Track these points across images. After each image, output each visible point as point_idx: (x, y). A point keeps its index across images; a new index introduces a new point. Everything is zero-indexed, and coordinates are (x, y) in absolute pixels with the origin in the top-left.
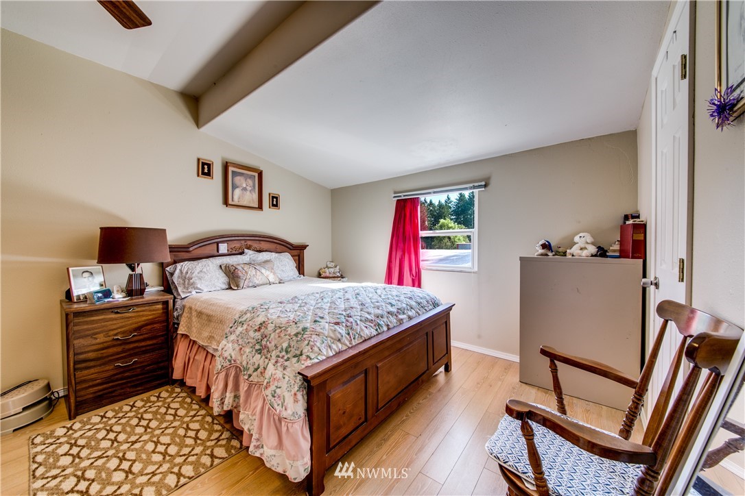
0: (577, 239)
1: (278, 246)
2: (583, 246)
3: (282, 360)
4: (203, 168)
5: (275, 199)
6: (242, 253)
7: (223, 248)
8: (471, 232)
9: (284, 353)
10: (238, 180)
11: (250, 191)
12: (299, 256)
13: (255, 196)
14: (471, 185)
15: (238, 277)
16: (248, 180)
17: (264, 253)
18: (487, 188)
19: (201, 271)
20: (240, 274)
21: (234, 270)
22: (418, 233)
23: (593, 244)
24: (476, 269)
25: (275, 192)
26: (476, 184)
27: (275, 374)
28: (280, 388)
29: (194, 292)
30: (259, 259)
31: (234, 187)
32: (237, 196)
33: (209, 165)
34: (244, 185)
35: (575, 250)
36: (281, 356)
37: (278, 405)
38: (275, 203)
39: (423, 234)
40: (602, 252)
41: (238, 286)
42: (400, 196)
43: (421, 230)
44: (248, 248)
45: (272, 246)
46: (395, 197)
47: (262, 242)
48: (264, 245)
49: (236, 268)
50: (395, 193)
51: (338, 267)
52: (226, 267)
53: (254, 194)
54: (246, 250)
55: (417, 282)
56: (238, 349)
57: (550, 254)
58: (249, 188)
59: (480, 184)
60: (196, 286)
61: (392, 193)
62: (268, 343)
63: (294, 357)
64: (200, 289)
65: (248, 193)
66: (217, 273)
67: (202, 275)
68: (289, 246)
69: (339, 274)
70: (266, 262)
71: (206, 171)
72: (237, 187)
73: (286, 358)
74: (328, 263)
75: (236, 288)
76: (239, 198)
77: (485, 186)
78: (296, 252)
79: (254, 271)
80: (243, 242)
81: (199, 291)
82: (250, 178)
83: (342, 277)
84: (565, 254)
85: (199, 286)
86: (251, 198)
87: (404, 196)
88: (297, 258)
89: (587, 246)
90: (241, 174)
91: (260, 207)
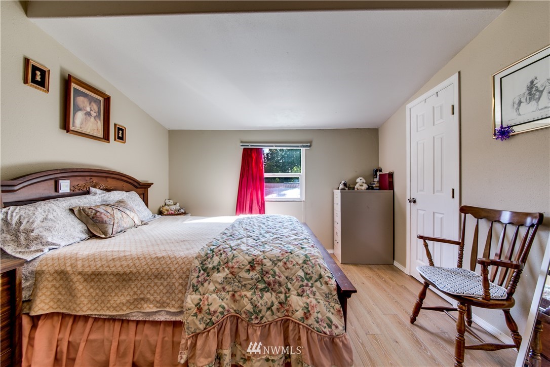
0: (358, 180)
1: (125, 184)
2: (361, 184)
3: (308, 288)
4: (34, 75)
5: (121, 132)
6: (88, 193)
7: (65, 186)
8: (299, 175)
9: (306, 281)
10: (81, 100)
11: (95, 117)
12: (144, 194)
13: (100, 124)
14: (301, 145)
15: (103, 222)
16: (93, 104)
17: (115, 192)
18: (312, 147)
19: (46, 219)
20: (105, 218)
21: (95, 214)
22: (263, 175)
23: (366, 183)
24: (303, 199)
25: (121, 123)
26: (304, 145)
27: (311, 303)
28: (319, 312)
29: (46, 250)
30: (111, 199)
31: (77, 109)
32: (78, 120)
33: (43, 73)
34: (88, 110)
35: (357, 186)
36: (304, 284)
37: (325, 328)
38: (120, 135)
39: (266, 175)
40: (370, 188)
41: (105, 233)
42: (248, 146)
43: (266, 172)
44: (94, 187)
45: (120, 184)
46: (241, 146)
47: (108, 179)
48: (111, 183)
49: (97, 211)
50: (242, 142)
51: (178, 204)
52: (79, 211)
53: (98, 121)
54: (92, 189)
55: (262, 210)
56: (228, 296)
57: (347, 189)
58: (94, 114)
59: (307, 145)
60: (44, 241)
61: (239, 142)
62: (277, 277)
63: (316, 281)
64: (54, 244)
65: (92, 119)
66: (70, 219)
67: (50, 224)
68: (135, 184)
69: (183, 211)
70: (121, 202)
71: (38, 78)
72: (80, 110)
73: (310, 285)
74: (167, 201)
75: (103, 236)
76: (82, 124)
77: (310, 146)
78: (141, 191)
79: (119, 213)
80: (88, 178)
81: (54, 247)
82: (95, 102)
83: (185, 213)
84: (354, 188)
85: (50, 240)
86: (95, 126)
87: (251, 146)
88: (142, 196)
89: (364, 184)
90: (86, 95)
91: (106, 138)
